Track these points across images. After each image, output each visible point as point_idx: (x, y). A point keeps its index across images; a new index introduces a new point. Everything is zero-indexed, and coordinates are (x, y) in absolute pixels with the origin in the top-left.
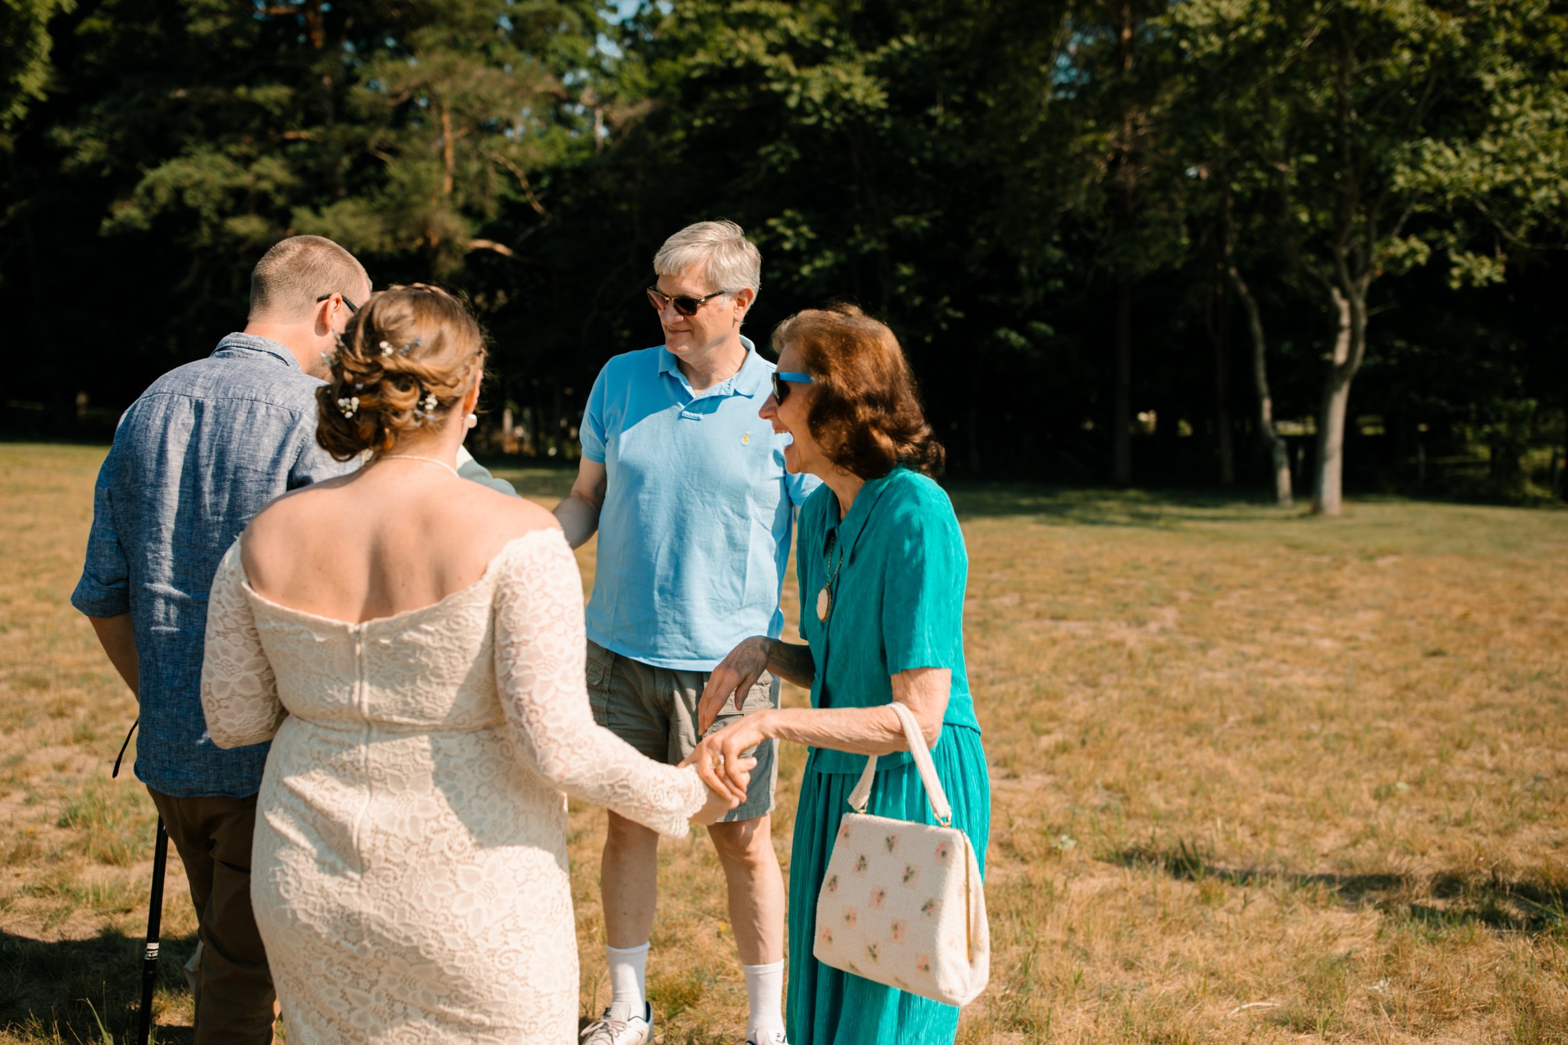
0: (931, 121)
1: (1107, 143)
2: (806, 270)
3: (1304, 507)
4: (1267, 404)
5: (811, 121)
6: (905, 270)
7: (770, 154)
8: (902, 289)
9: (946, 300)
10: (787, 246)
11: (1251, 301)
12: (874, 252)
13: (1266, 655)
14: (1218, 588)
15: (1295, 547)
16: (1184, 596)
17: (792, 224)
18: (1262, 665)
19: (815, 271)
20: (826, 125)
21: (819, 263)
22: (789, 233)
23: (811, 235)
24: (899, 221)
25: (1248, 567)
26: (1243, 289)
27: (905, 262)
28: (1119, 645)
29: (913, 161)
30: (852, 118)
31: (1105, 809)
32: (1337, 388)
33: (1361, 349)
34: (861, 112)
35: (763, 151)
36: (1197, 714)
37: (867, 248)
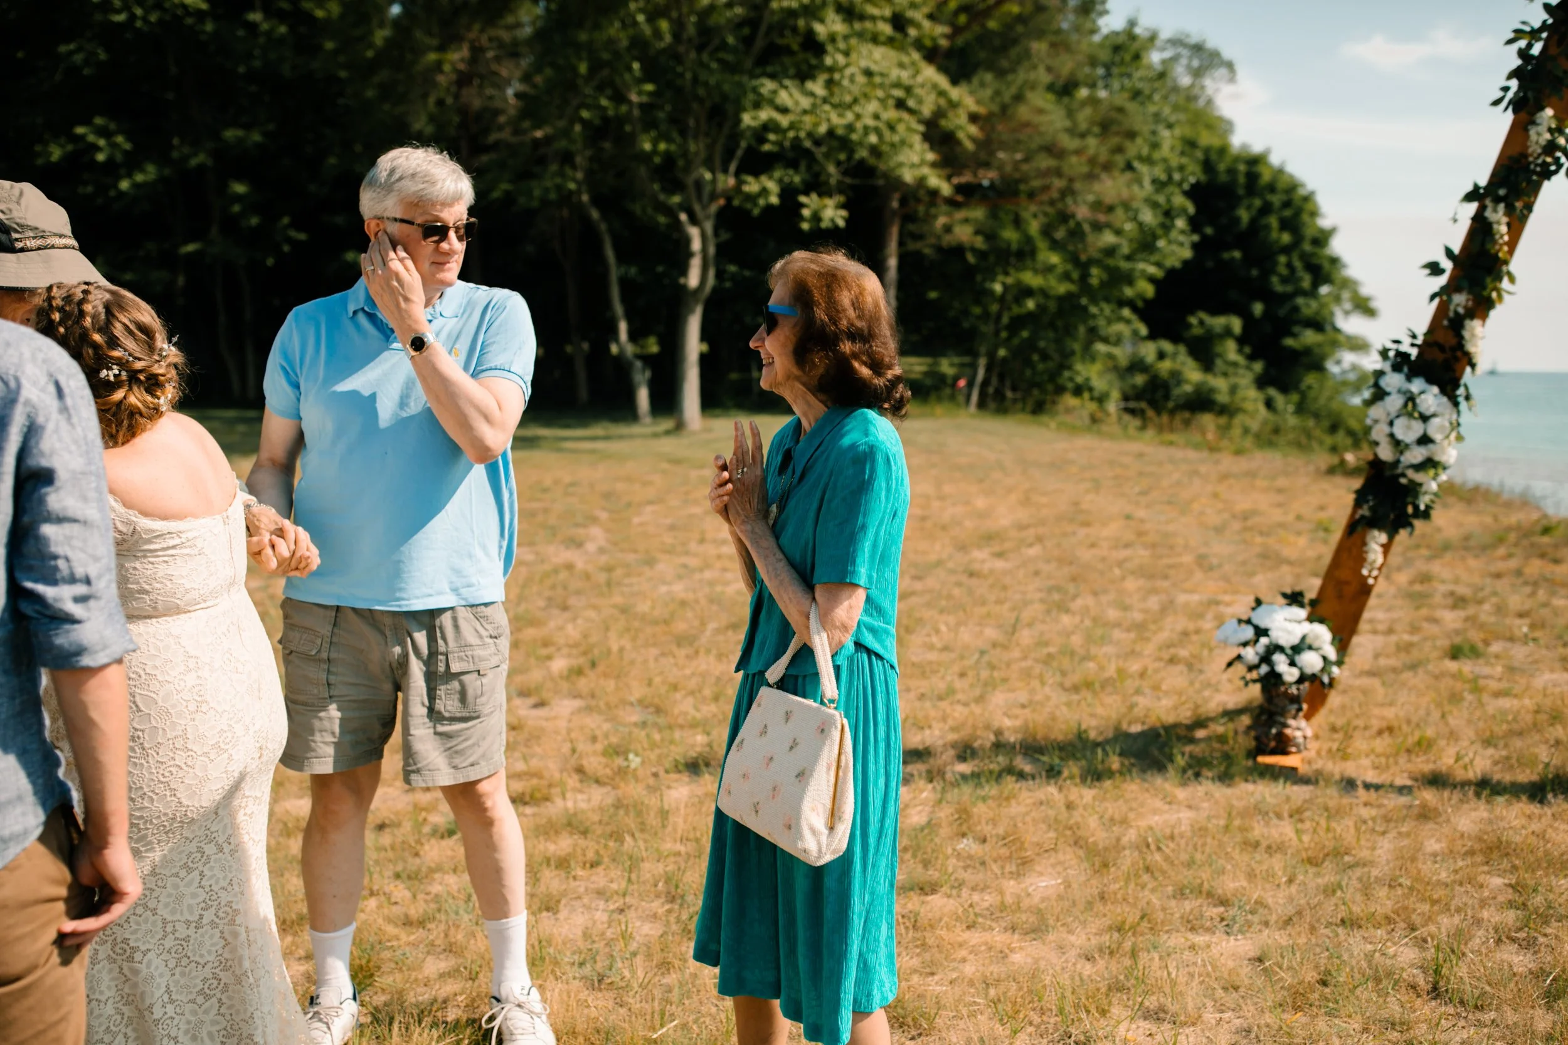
0: (253, 27)
1: (453, 64)
2: (124, 185)
3: (667, 424)
4: (623, 327)
5: (121, 18)
6: (240, 188)
7: (71, 53)
8: (236, 208)
9: (286, 220)
10: (101, 157)
11: (603, 227)
12: (201, 168)
13: (706, 566)
14: (629, 505)
15: (677, 462)
16: (604, 516)
17: (103, 132)
18: (708, 575)
19: (136, 186)
20: (139, 24)
21: (139, 178)
22: (102, 142)
23: (128, 146)
24: (231, 134)
25: (645, 484)
26: (595, 214)
27: (239, 179)
28: (570, 567)
29: (242, 69)
30: (167, 18)
31: (644, 724)
32: (692, 311)
33: (711, 273)
34: (179, 12)
35: (63, 49)
36: (680, 626)
37: (194, 162)
